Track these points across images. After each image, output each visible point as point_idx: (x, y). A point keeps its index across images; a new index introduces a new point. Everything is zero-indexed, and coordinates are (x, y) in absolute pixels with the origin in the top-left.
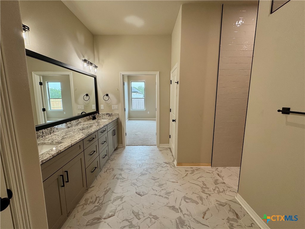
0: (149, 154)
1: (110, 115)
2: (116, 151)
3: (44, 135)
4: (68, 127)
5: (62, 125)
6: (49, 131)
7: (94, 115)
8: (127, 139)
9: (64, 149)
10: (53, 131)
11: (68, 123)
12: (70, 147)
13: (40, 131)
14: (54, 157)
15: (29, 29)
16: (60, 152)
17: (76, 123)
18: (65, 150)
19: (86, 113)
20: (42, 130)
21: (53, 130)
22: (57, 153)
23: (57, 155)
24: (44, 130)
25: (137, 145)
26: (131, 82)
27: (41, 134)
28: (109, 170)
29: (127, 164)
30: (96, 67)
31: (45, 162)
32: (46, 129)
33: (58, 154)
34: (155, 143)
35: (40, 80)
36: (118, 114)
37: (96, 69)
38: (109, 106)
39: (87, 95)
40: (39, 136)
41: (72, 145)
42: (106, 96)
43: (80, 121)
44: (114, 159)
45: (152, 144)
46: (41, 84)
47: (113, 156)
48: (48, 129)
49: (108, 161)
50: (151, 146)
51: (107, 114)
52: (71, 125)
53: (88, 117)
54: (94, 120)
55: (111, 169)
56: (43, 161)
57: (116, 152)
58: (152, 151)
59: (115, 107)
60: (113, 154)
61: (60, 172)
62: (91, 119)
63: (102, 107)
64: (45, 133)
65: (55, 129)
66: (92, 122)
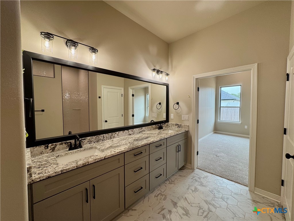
0: (228, 198)
1: (179, 126)
2: (181, 171)
3: (104, 139)
4: (130, 134)
5: (123, 132)
6: (110, 136)
7: (161, 125)
8: (198, 161)
9: (93, 161)
10: (114, 137)
11: (129, 130)
12: (102, 160)
13: (101, 135)
14: (78, 168)
15: (97, 51)
16: (87, 163)
17: (139, 131)
18: (95, 162)
19: (154, 121)
20: (103, 135)
21: (114, 135)
22: (83, 164)
23: (82, 167)
24: (105, 135)
25: (212, 174)
26: (221, 87)
27: (102, 138)
28: (161, 196)
29: (186, 198)
30: (167, 74)
31: (65, 171)
32: (107, 134)
33: (85, 166)
34: (247, 181)
35: (133, 93)
36: (188, 126)
37: (167, 76)
38: (179, 116)
39: (160, 104)
40: (100, 140)
41: (106, 157)
42: (177, 105)
43: (144, 129)
44: (173, 182)
45: (238, 181)
46: (133, 95)
47: (175, 177)
48: (109, 134)
49: (166, 182)
50: (236, 184)
51: (177, 124)
52: (133, 132)
53: (154, 126)
54: (160, 129)
55: (164, 196)
56: (63, 170)
57: (180, 173)
58: (236, 194)
59: (185, 117)
60: (176, 175)
61: (87, 185)
62: (157, 128)
63: (172, 116)
64: (105, 137)
65: (115, 135)
66: (157, 131)
